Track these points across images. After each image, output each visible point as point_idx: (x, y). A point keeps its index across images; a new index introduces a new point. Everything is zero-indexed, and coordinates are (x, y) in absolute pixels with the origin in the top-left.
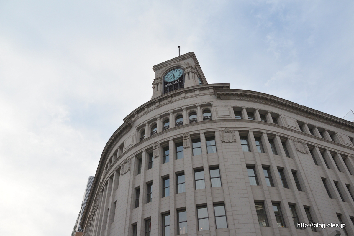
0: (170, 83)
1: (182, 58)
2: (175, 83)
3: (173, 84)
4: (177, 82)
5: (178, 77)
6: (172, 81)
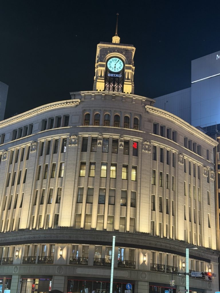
5: (119, 69)
6: (113, 71)
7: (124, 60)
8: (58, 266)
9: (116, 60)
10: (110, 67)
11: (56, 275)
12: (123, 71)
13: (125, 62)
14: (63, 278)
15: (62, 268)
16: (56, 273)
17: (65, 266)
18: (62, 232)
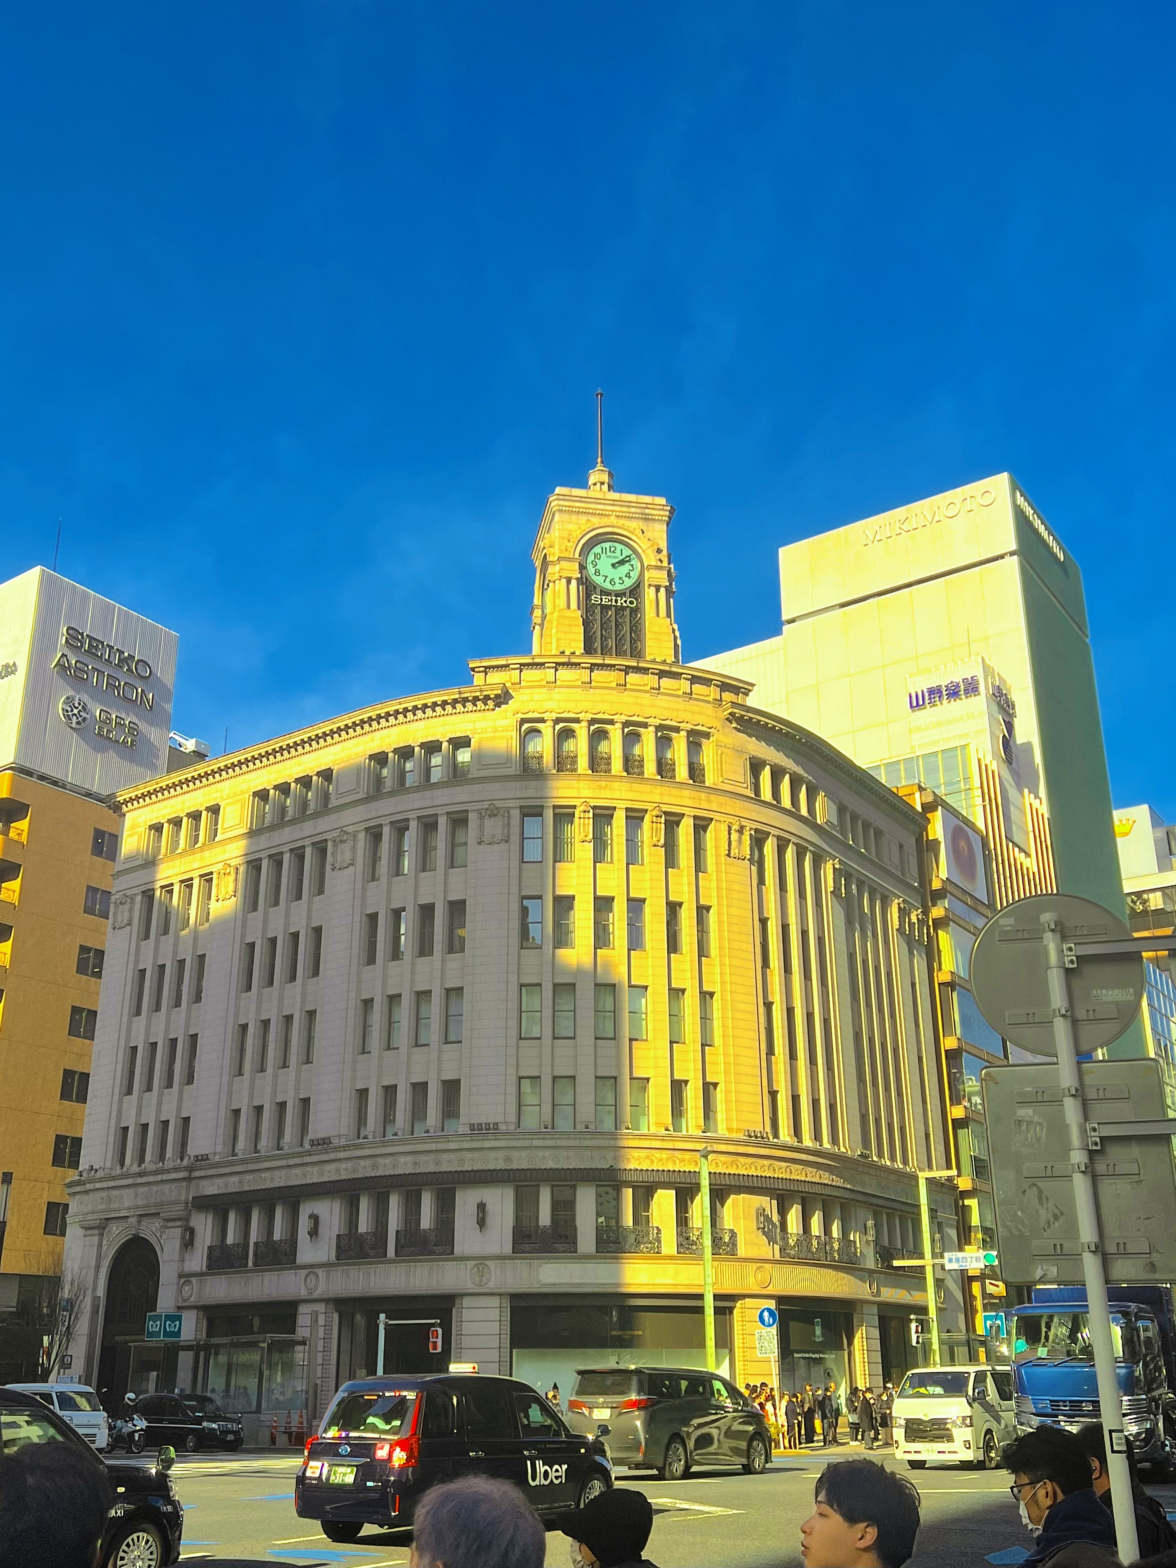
0: (605, 592)
1: (642, 514)
2: (619, 604)
3: (614, 603)
4: (625, 602)
5: (625, 579)
8: (474, 1263)
9: (612, 549)
10: (598, 573)
11: (470, 1291)
12: (637, 588)
14: (495, 1301)
15: (489, 1268)
16: (469, 1285)
17: (498, 1261)
18: (479, 1144)
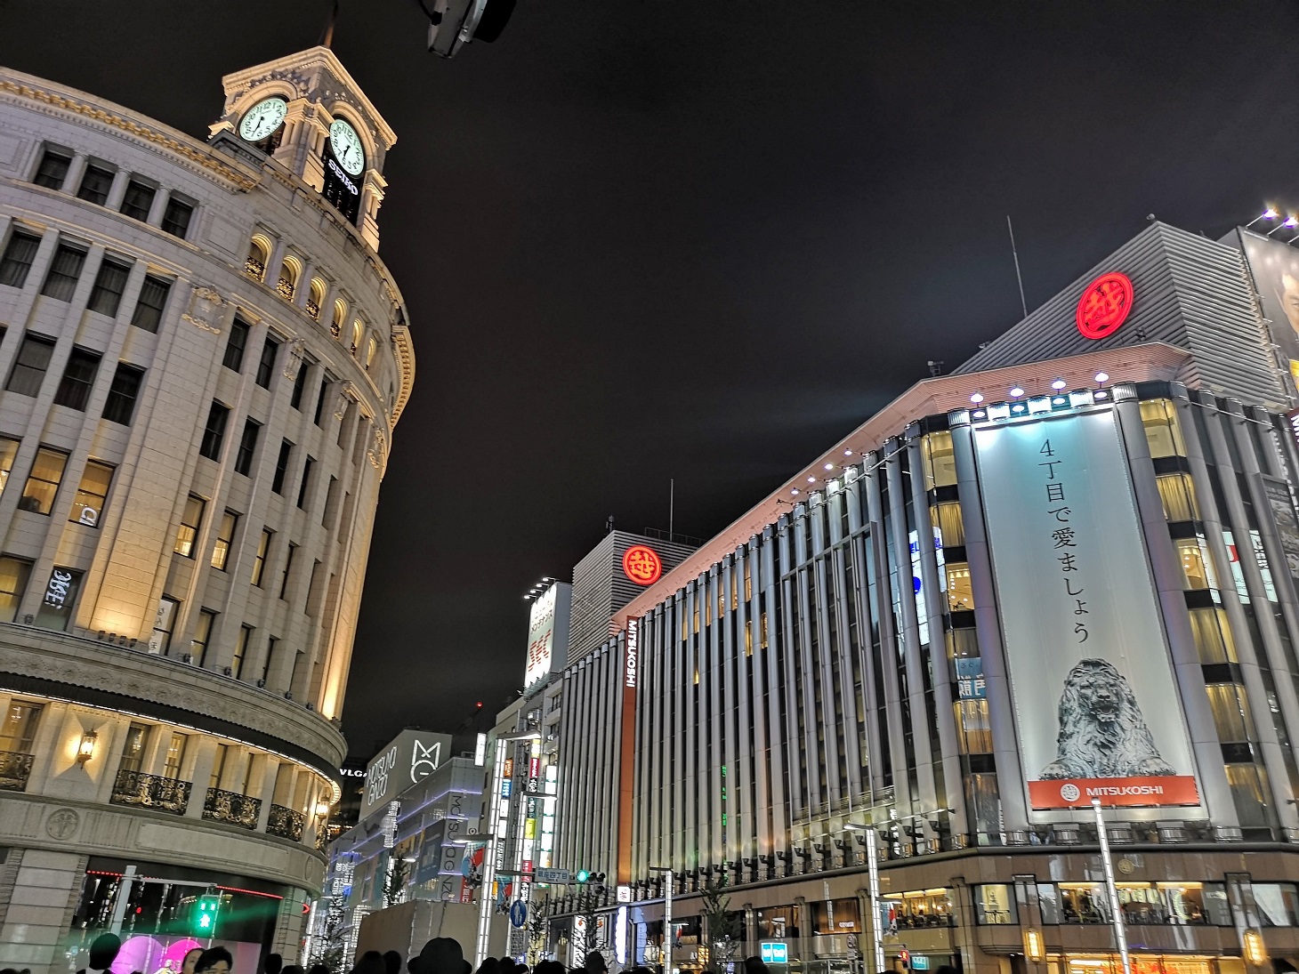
0: (338, 165)
5: (353, 168)
6: (340, 158)
7: (369, 152)
8: (57, 808)
9: (350, 134)
10: (336, 142)
11: (42, 844)
12: (359, 181)
13: (370, 158)
14: (73, 862)
15: (77, 817)
16: (42, 837)
17: (91, 811)
18: (105, 659)
